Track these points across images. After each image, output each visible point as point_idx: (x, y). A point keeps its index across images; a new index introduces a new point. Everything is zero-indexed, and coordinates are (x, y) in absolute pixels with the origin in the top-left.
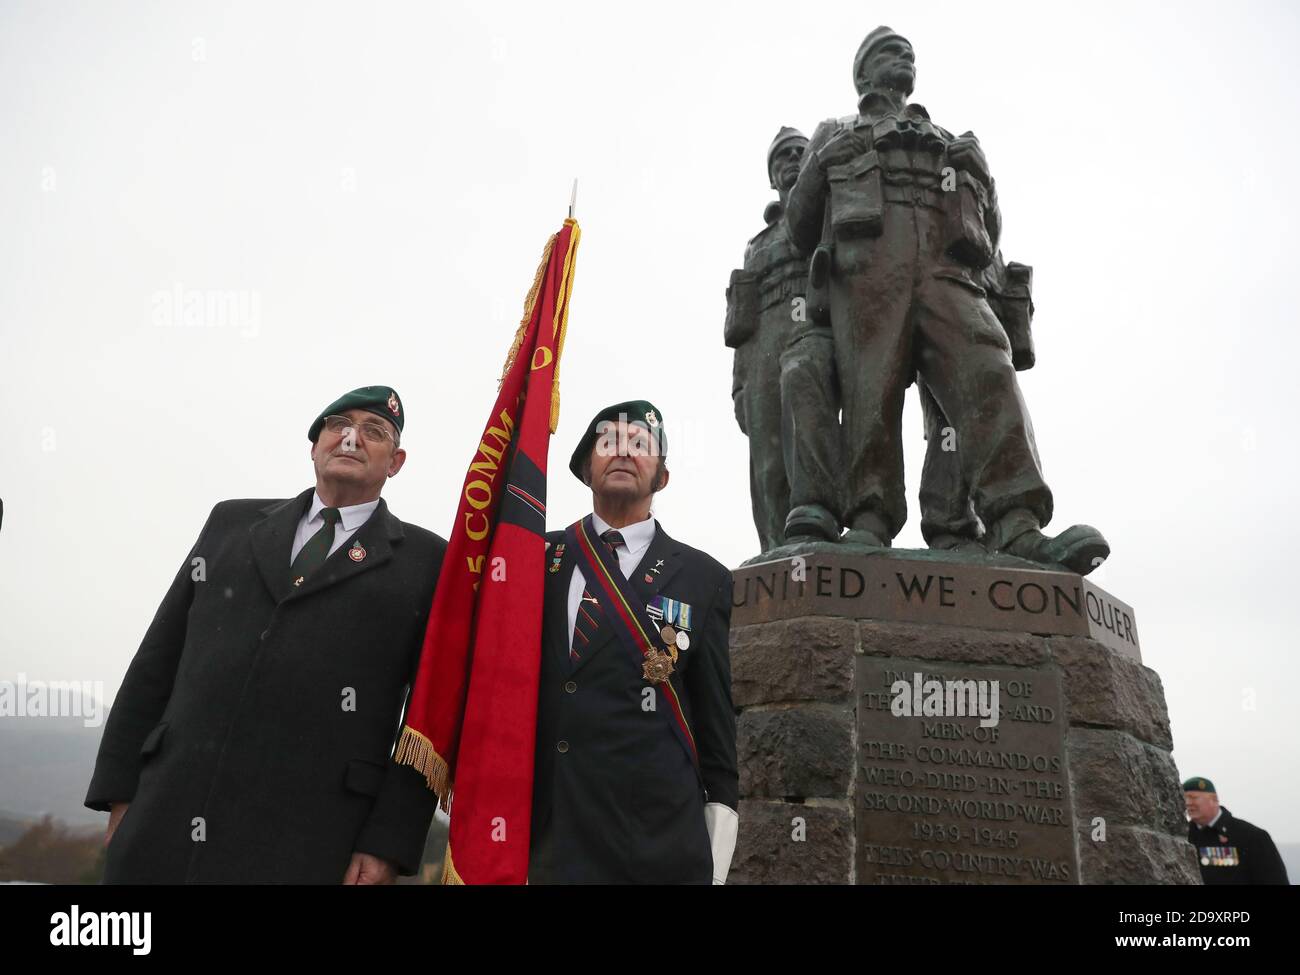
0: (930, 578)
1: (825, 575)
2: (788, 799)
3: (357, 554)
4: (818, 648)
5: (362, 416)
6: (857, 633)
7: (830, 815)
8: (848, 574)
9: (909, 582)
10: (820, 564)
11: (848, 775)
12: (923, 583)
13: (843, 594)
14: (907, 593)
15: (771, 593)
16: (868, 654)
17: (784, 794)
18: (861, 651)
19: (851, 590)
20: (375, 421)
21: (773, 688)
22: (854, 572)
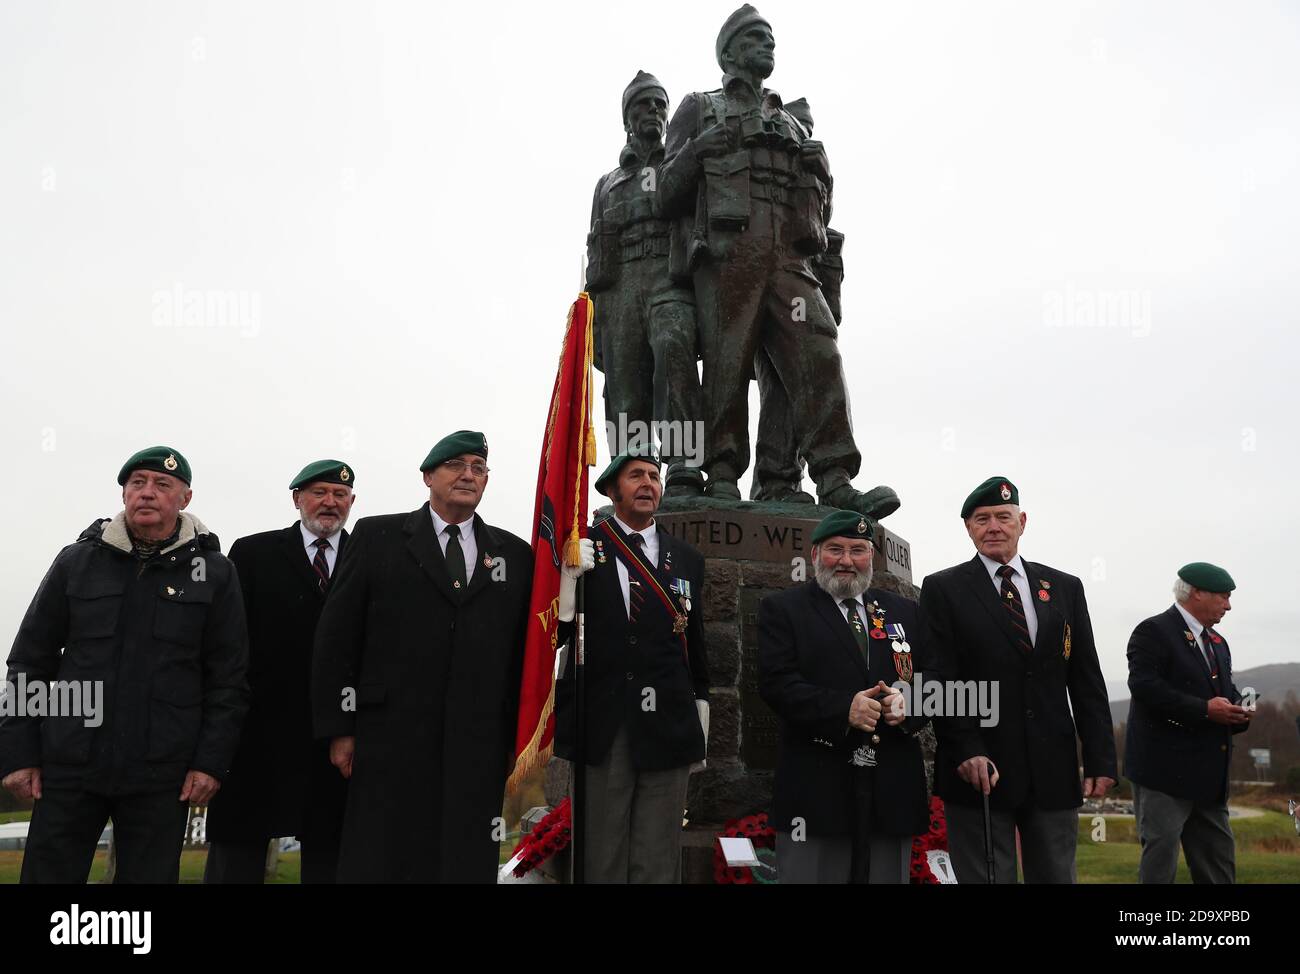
0: (786, 529)
1: (715, 528)
3: (488, 562)
6: (740, 572)
7: (725, 698)
9: (772, 532)
11: (736, 671)
12: (781, 533)
13: (728, 542)
14: (771, 541)
16: (747, 586)
18: (743, 584)
19: (733, 539)
20: (478, 462)
22: (736, 525)
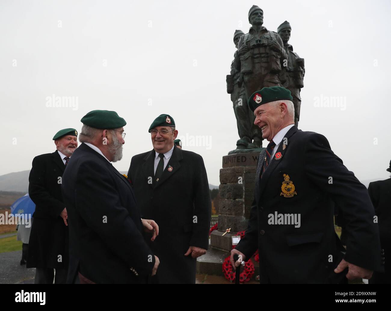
1: (239, 158)
2: (233, 199)
4: (237, 173)
6: (244, 169)
7: (240, 202)
9: (255, 158)
10: (238, 156)
11: (243, 194)
13: (242, 161)
14: (255, 160)
15: (230, 161)
16: (246, 173)
17: (232, 198)
18: (245, 172)
19: (244, 160)
21: (230, 180)
22: (244, 157)
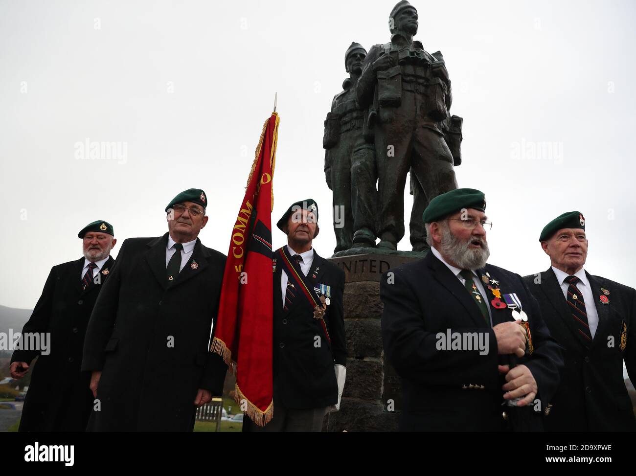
1: (373, 264)
2: (357, 358)
3: (194, 266)
4: (370, 295)
5: (189, 205)
7: (373, 364)
8: (383, 263)
10: (371, 259)
15: (349, 270)
17: (355, 356)
20: (195, 207)
21: (351, 311)
22: (386, 262)
